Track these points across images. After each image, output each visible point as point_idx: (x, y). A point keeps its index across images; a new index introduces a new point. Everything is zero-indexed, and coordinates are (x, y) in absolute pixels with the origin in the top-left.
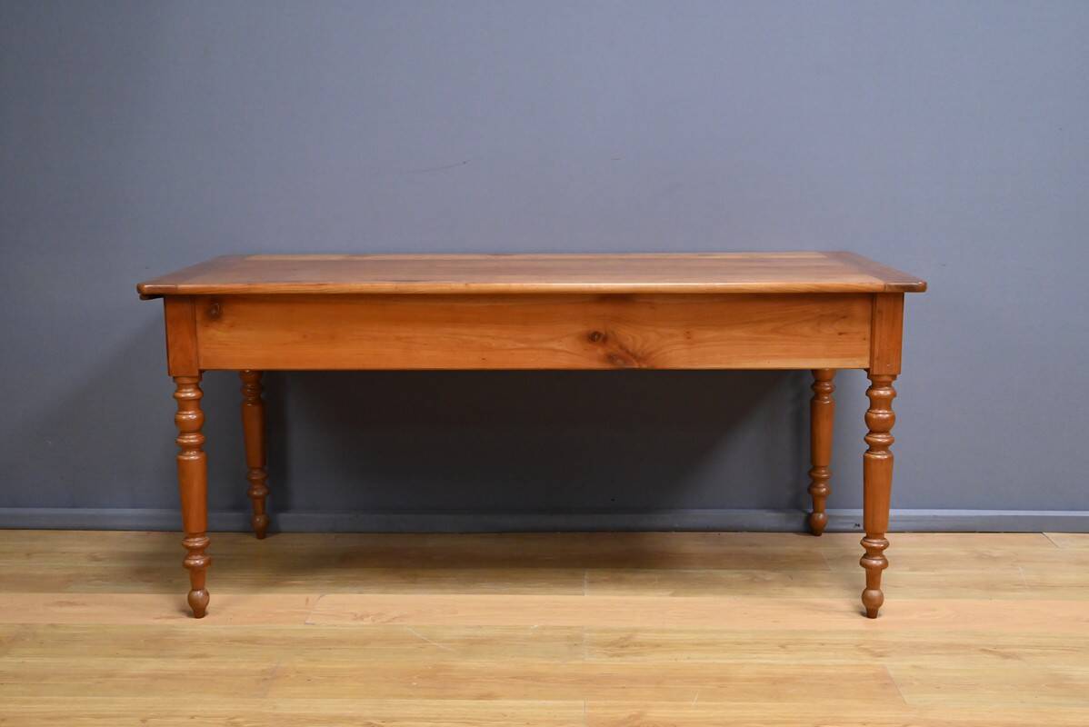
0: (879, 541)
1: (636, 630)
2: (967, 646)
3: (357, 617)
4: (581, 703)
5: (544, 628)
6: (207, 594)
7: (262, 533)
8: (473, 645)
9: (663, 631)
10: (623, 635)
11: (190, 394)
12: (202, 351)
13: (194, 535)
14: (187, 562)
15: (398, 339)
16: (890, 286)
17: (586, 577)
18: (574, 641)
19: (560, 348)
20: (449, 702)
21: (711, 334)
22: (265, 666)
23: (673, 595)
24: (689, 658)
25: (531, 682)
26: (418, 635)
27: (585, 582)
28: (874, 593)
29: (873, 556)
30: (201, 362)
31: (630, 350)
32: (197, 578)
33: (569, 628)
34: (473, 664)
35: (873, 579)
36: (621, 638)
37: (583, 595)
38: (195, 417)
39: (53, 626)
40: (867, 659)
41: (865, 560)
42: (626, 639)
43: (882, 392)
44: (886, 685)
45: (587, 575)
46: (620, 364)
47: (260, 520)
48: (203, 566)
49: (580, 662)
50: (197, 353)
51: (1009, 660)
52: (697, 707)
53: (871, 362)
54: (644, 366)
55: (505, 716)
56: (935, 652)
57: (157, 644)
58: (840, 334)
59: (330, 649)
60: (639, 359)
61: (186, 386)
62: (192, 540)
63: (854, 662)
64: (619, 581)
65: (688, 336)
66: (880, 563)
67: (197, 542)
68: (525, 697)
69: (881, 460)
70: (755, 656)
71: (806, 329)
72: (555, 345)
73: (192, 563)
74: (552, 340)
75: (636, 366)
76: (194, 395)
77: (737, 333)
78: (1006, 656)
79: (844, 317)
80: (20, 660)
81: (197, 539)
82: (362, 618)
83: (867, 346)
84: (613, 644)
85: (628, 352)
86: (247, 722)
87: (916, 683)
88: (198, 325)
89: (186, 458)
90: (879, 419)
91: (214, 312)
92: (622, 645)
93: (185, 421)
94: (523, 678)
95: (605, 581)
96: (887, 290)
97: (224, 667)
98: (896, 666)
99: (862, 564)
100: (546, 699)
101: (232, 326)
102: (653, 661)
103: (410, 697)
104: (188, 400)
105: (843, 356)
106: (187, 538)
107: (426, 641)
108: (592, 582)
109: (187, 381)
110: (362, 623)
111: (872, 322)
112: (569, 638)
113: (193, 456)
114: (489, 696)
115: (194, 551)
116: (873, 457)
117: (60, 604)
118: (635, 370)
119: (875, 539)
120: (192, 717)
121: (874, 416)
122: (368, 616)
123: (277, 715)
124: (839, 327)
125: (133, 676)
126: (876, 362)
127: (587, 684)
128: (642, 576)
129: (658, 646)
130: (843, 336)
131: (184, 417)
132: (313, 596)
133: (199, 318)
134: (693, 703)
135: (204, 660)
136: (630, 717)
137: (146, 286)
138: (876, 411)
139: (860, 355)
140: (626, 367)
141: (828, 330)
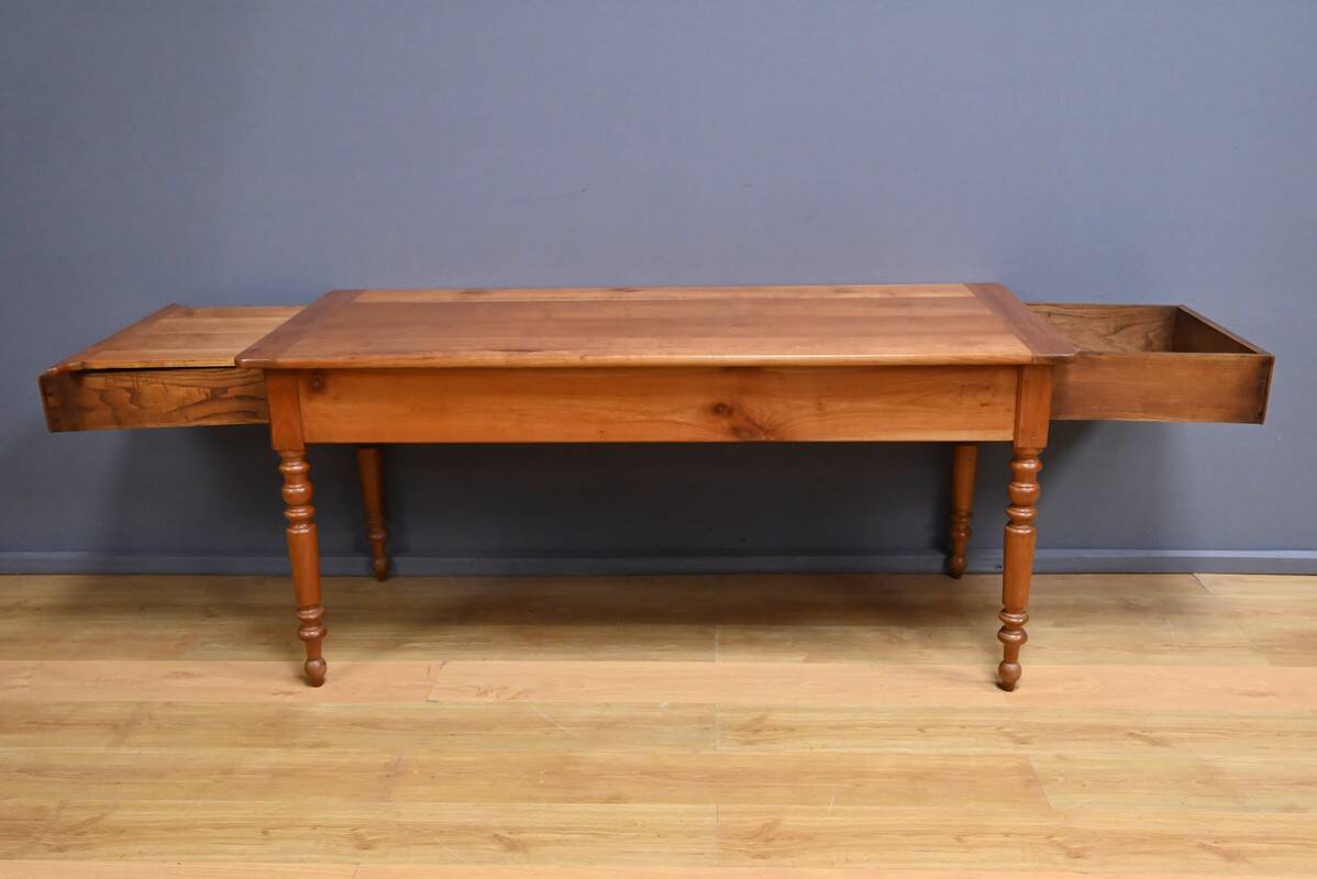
0: (1019, 616)
1: (769, 709)
2: (1112, 729)
3: (482, 693)
4: (712, 807)
5: (673, 706)
6: (325, 663)
7: (383, 576)
8: (602, 729)
9: (797, 710)
10: (756, 715)
11: (297, 467)
12: (306, 424)
13: (308, 608)
14: (302, 633)
15: (512, 410)
16: (1037, 358)
17: (717, 637)
18: (706, 723)
19: (682, 420)
20: (577, 807)
21: (844, 405)
22: (387, 758)
23: (806, 661)
24: (824, 746)
25: (659, 780)
26: (544, 716)
27: (717, 643)
28: (1012, 667)
29: (1012, 630)
30: (306, 435)
31: (758, 422)
32: (313, 648)
33: (699, 705)
34: (602, 754)
35: (1010, 653)
36: (755, 719)
37: (714, 661)
38: (303, 490)
39: (169, 704)
40: (1010, 748)
41: (1002, 634)
42: (759, 721)
43: (1026, 465)
44: (1029, 783)
45: (719, 633)
46: (746, 437)
47: (380, 563)
48: (317, 637)
49: (713, 752)
50: (301, 425)
51: (1156, 748)
52: (833, 813)
53: (1015, 435)
54: (772, 439)
55: (635, 825)
56: (1081, 737)
57: (277, 728)
58: (983, 405)
59: (453, 735)
60: (766, 432)
61: (292, 459)
62: (305, 612)
63: (997, 751)
64: (751, 642)
65: (820, 407)
66: (1019, 637)
67: (311, 614)
68: (655, 799)
69: (1022, 535)
70: (893, 742)
71: (946, 400)
72: (677, 417)
73: (307, 634)
74: (673, 412)
75: (763, 438)
76: (300, 468)
77: (871, 404)
78: (1155, 742)
79: (988, 388)
80: (136, 752)
81: (311, 611)
82: (485, 693)
83: (1011, 418)
84: (745, 727)
85: (755, 425)
86: (371, 834)
87: (1061, 779)
88: (301, 399)
89: (295, 532)
90: (1022, 493)
91: (316, 384)
92: (755, 729)
93: (291, 495)
94: (652, 774)
95: (737, 641)
96: (1035, 362)
97: (346, 760)
98: (1039, 755)
99: (1000, 638)
100: (679, 802)
101: (336, 398)
102: (788, 750)
103: (536, 799)
104: (294, 474)
105: (986, 428)
106: (299, 609)
107: (552, 725)
108: (722, 643)
109: (291, 454)
110: (486, 700)
111: (1018, 393)
112: (700, 720)
113: (303, 530)
114: (617, 799)
115: (308, 623)
116: (1014, 531)
117: (176, 675)
118: (761, 443)
119: (1014, 613)
120: (315, 827)
121: (1017, 489)
122: (492, 691)
123: (401, 825)
124: (983, 397)
125: (253, 772)
126: (1020, 436)
127: (721, 781)
128: (775, 635)
129: (793, 730)
130: (985, 408)
131: (291, 491)
132: (435, 663)
133: (301, 391)
134: (830, 808)
135: (324, 750)
136: (764, 826)
137: (244, 360)
138: (1019, 485)
139: (1004, 428)
140: (754, 439)
141: (969, 401)
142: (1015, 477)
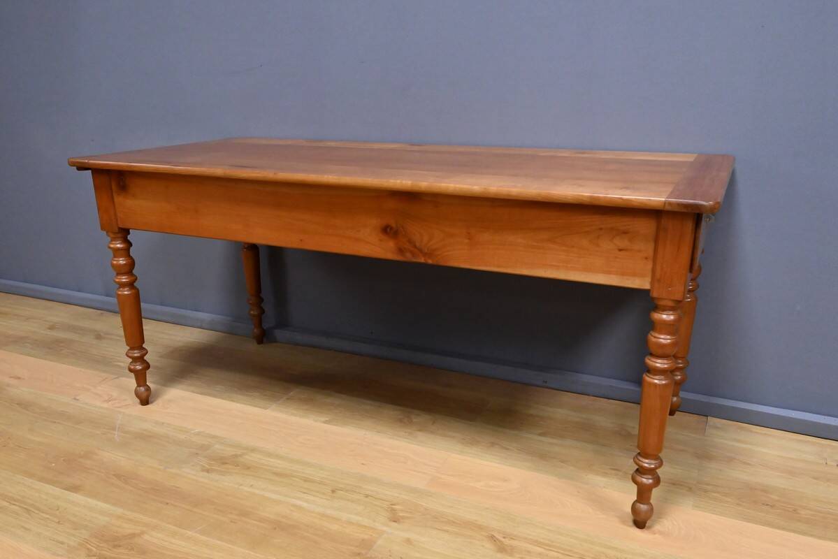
0: (652, 461)
11: (119, 245)
12: (118, 213)
16: (670, 204)
19: (360, 236)
21: (490, 238)
28: (645, 507)
29: (644, 474)
30: (119, 223)
31: (418, 244)
35: (644, 493)
38: (123, 262)
41: (635, 476)
43: (663, 316)
46: (408, 257)
50: (115, 214)
53: (652, 283)
54: (430, 262)
58: (620, 250)
60: (425, 255)
61: (115, 239)
65: (470, 236)
66: (652, 481)
69: (655, 385)
71: (585, 242)
72: (354, 234)
74: (352, 229)
75: (422, 260)
76: (121, 246)
79: (625, 233)
81: (136, 351)
83: (650, 266)
85: (415, 246)
88: (114, 194)
89: (121, 294)
90: (658, 343)
91: (122, 184)
96: (668, 208)
99: (632, 479)
101: (134, 196)
104: (117, 250)
105: (623, 274)
111: (656, 240)
113: (125, 293)
116: (648, 379)
118: (420, 264)
119: (648, 458)
121: (654, 340)
124: (621, 242)
126: (657, 285)
130: (621, 253)
131: (117, 262)
133: (114, 187)
138: (657, 335)
139: (642, 275)
140: (414, 260)
141: (607, 245)
142: (652, 326)
